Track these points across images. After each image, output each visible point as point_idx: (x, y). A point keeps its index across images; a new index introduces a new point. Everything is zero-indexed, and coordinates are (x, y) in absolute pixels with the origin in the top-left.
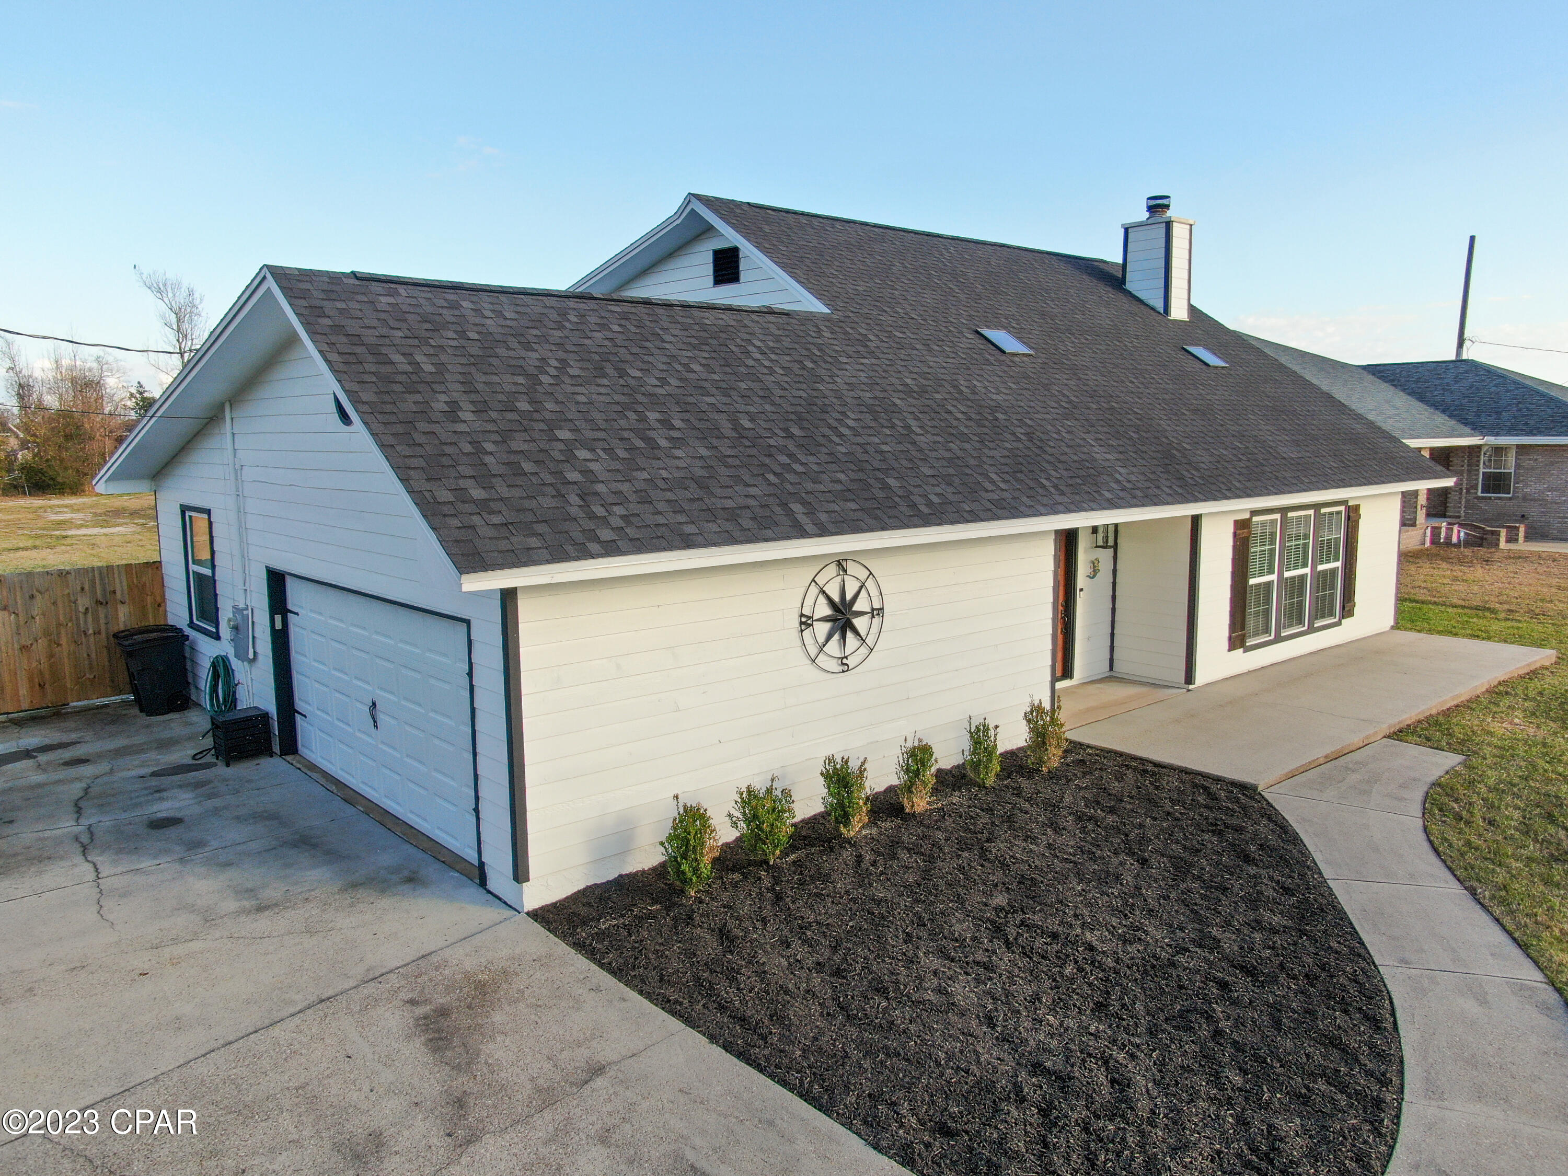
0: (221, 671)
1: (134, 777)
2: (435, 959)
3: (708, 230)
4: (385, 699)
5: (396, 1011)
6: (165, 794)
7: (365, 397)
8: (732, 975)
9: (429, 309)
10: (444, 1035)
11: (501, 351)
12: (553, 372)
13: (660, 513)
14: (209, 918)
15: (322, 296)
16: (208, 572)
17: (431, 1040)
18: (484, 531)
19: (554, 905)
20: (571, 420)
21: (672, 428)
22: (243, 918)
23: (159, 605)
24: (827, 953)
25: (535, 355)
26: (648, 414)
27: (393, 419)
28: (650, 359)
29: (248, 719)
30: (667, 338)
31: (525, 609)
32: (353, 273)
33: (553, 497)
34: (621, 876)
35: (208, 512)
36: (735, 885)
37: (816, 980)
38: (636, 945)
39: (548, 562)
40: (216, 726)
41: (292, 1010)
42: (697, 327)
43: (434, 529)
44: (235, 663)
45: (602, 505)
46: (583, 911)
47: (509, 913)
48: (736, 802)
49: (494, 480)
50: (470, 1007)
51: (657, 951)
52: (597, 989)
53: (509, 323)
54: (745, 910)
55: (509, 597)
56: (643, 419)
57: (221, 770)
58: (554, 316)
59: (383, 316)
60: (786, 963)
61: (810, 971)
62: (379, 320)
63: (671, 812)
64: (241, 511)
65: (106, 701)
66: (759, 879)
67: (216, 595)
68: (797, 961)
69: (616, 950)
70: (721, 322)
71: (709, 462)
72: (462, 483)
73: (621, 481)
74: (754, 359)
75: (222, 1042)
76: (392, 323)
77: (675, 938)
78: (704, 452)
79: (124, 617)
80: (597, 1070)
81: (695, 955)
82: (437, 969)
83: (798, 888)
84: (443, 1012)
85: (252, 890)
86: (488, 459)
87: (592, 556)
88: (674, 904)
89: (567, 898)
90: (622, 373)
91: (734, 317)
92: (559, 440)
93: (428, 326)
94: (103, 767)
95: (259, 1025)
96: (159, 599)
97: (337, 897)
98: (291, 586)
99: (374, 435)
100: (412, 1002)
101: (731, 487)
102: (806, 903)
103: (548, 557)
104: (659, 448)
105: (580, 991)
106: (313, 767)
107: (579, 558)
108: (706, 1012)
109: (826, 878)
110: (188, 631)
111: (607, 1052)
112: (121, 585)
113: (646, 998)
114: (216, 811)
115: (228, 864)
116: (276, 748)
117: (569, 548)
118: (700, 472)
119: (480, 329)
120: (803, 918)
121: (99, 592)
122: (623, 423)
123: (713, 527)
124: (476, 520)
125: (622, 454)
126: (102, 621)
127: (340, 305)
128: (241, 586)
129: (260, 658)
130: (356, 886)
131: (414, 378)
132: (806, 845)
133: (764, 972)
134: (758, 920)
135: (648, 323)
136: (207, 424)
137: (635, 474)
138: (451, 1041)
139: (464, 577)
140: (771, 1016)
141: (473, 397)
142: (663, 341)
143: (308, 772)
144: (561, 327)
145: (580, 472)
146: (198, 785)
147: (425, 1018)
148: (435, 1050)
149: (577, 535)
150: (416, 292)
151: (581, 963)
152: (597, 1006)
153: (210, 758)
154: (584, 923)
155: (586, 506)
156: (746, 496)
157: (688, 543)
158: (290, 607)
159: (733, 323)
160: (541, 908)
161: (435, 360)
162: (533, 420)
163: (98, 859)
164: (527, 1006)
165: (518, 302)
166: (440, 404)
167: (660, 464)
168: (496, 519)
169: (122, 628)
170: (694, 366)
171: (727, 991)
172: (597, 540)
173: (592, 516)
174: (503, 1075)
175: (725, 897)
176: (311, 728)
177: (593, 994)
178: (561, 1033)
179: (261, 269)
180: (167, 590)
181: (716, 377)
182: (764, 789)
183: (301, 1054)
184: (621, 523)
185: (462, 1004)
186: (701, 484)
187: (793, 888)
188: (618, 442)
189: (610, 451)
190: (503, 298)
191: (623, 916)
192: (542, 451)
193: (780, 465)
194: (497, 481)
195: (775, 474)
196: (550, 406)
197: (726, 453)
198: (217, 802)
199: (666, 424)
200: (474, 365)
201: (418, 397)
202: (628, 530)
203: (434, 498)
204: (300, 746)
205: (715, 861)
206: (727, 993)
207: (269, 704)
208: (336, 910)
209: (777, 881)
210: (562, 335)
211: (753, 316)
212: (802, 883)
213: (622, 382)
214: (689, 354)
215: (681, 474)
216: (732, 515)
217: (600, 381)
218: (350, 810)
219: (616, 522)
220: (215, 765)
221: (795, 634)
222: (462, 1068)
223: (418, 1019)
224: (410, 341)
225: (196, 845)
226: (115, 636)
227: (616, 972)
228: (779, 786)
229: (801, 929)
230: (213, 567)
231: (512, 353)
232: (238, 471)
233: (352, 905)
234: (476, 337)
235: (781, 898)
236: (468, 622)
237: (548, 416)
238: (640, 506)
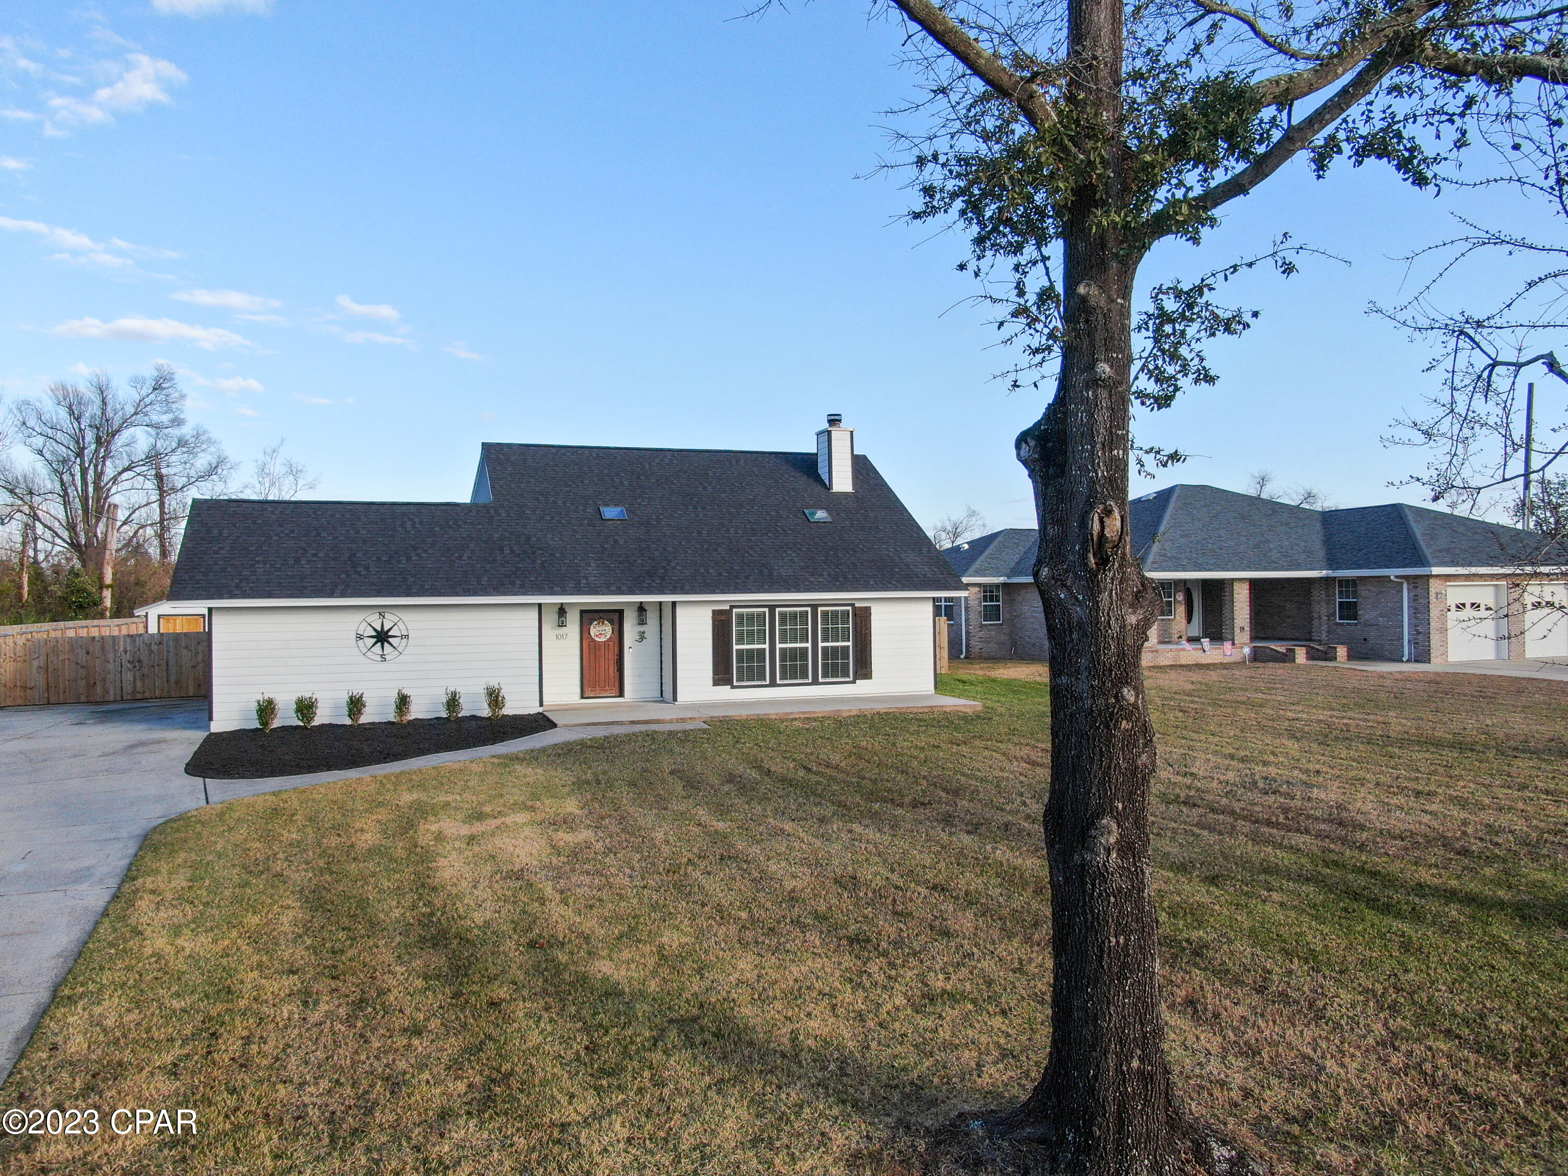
11: (266, 528)
26: (310, 551)
28: (341, 529)
42: (388, 514)
49: (210, 573)
58: (310, 512)
62: (222, 517)
72: (196, 574)
73: (265, 575)
74: (403, 528)
93: (242, 519)
104: (299, 564)
118: (308, 573)
119: (266, 519)
123: (288, 592)
137: (275, 573)
166: (216, 548)
167: (292, 570)
170: (362, 531)
188: (282, 561)
193: (355, 571)
201: (209, 546)
210: (305, 520)
214: (367, 526)
215: (297, 573)
216: (303, 589)
217: (302, 538)
231: (270, 528)
234: (260, 522)
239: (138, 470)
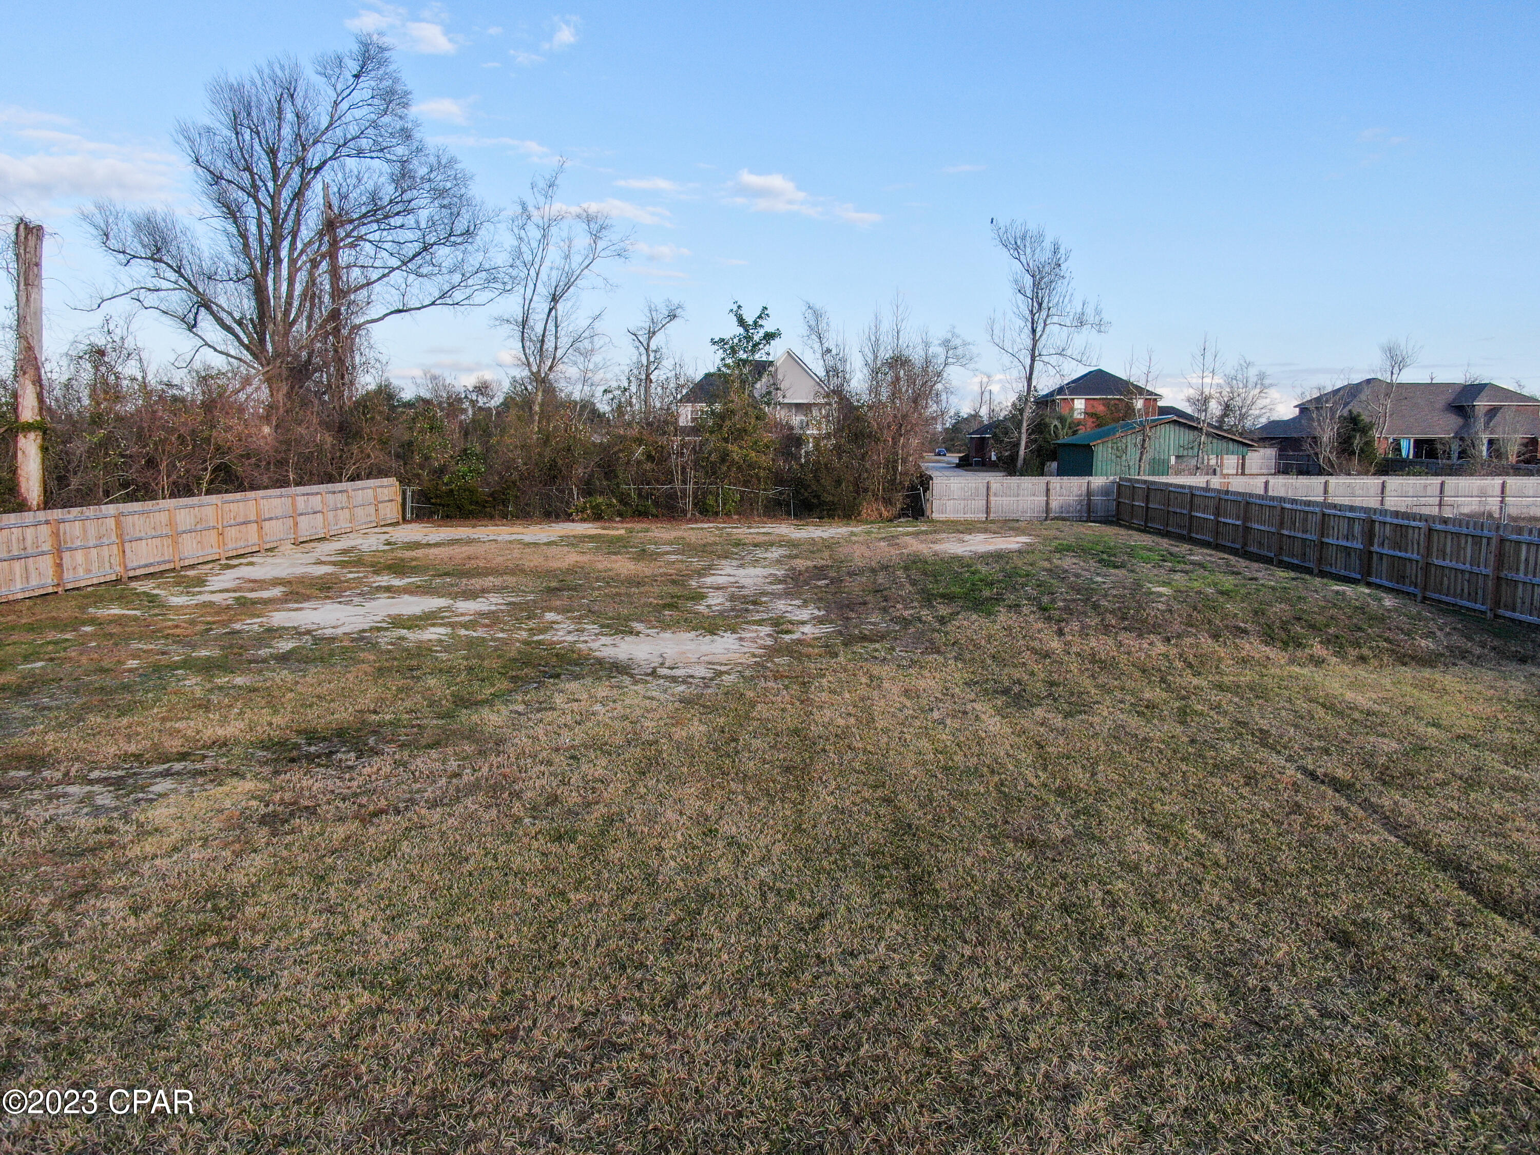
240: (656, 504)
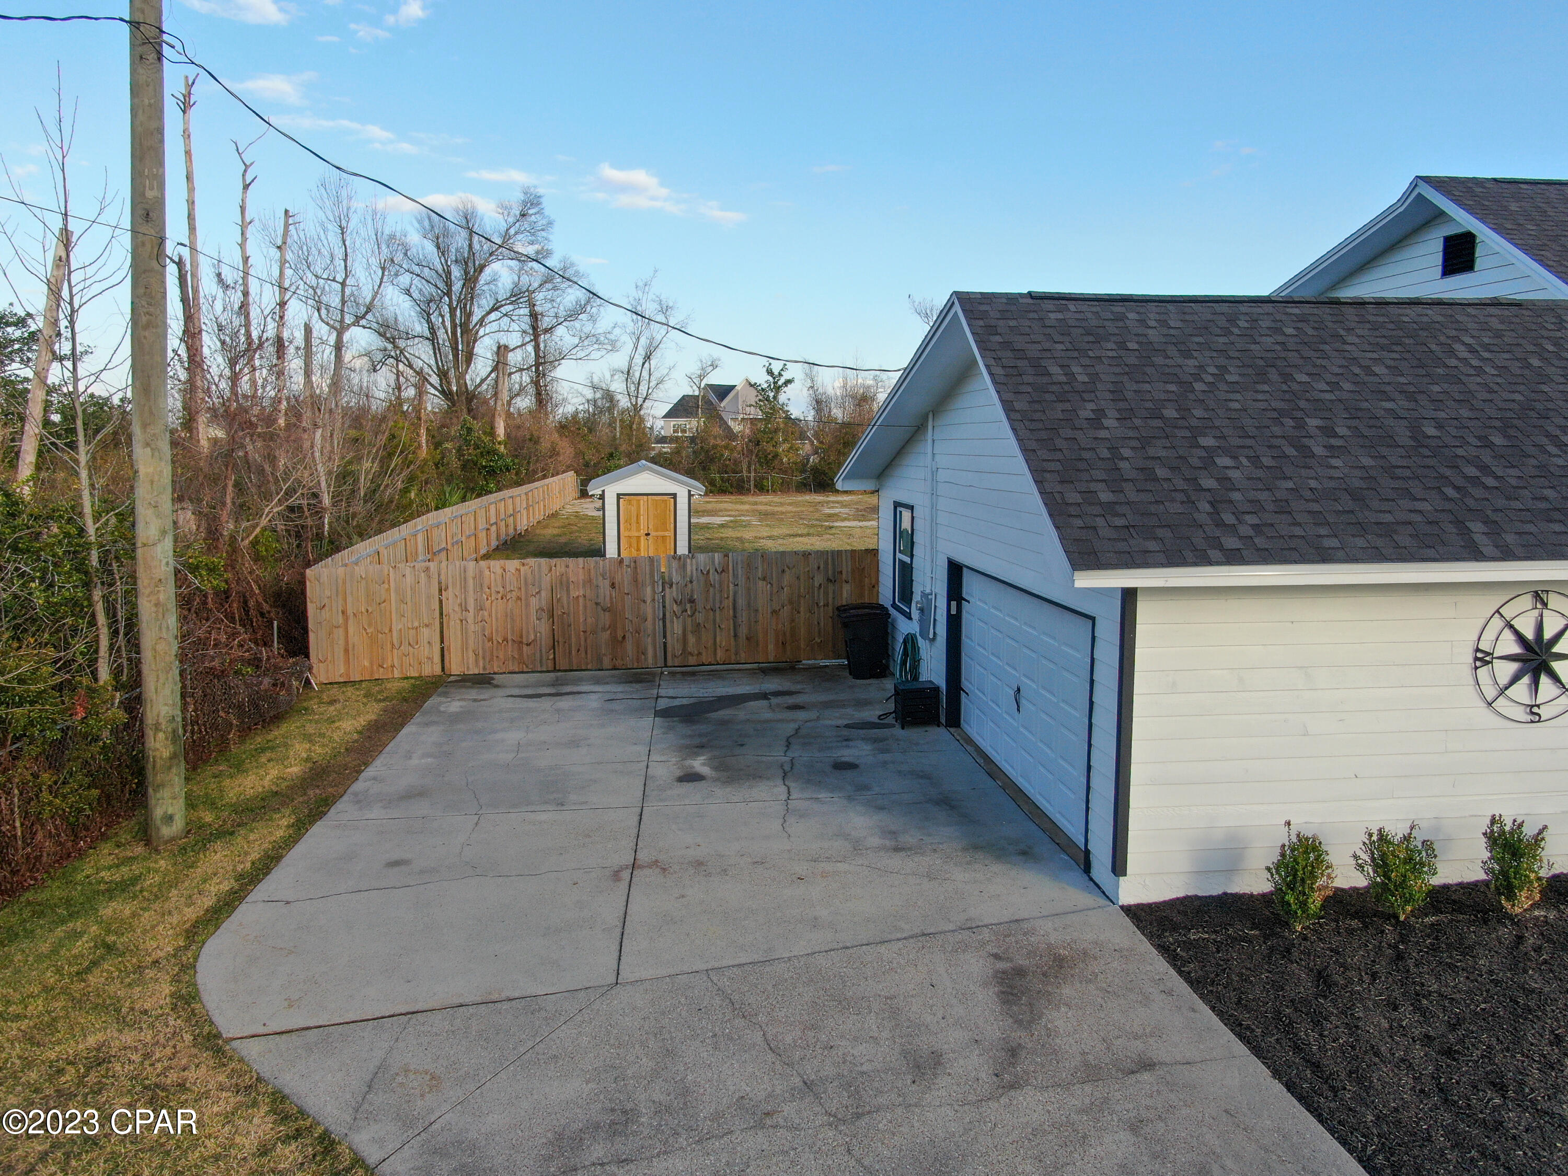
0: (909, 647)
1: (831, 726)
2: (1025, 925)
3: (1439, 216)
4: (1029, 686)
5: (981, 961)
6: (851, 743)
7: (1017, 405)
8: (1318, 1020)
9: (1094, 322)
10: (1016, 991)
11: (1159, 360)
12: (1210, 379)
13: (1300, 525)
14: (857, 847)
15: (999, 316)
16: (907, 560)
17: (1003, 993)
18: (1105, 532)
19: (1149, 905)
20: (1217, 428)
21: (1336, 436)
22: (882, 853)
23: (874, 587)
24: (1443, 1029)
25: (1191, 362)
26: (1307, 420)
27: (1040, 425)
28: (1324, 362)
29: (922, 690)
30: (1350, 339)
31: (1144, 611)
32: (1030, 293)
33: (1182, 503)
34: (1225, 894)
35: (912, 508)
36: (1351, 932)
37: (1418, 1052)
38: (1222, 963)
39: (1163, 566)
40: (897, 693)
41: (899, 935)
42: (1391, 326)
43: (1057, 528)
44: (921, 642)
45: (1234, 513)
46: (1178, 918)
47: (1103, 901)
48: (1364, 843)
49: (1124, 484)
50: (1044, 974)
51: (1242, 974)
52: (1170, 993)
53: (1172, 332)
54: (1356, 958)
55: (1129, 596)
56: (1300, 425)
57: (898, 731)
58: (1222, 322)
59: (1048, 331)
60: (1387, 1025)
61: (1414, 1041)
62: (1045, 335)
63: (1282, 837)
64: (933, 507)
65: (827, 662)
66: (1382, 932)
67: (912, 581)
68: (1402, 1026)
69: (1199, 962)
70: (1425, 319)
71: (1373, 473)
72: (1093, 486)
73: (1261, 490)
74: (1458, 359)
75: (841, 945)
76: (1057, 338)
77: (1266, 967)
78: (1366, 461)
79: (846, 594)
80: (1147, 1065)
81: (1283, 989)
82: (1025, 934)
83: (1427, 953)
84: (1020, 972)
85: (894, 833)
86: (1123, 465)
87: (1211, 563)
88: (1273, 934)
89: (1164, 902)
90: (1287, 378)
91: (1444, 312)
92: (1201, 447)
93: (1091, 339)
94: (813, 714)
95: (871, 940)
96: (873, 581)
97: (959, 854)
98: (967, 576)
99: (1020, 440)
100: (996, 956)
101: (1393, 500)
102: (1432, 971)
103: (1164, 561)
104: (1313, 456)
105: (1151, 990)
106: (969, 741)
107: (1195, 564)
108: (1278, 1047)
109: (1468, 950)
110: (892, 611)
111: (1158, 1051)
112: (846, 567)
113: (1217, 1015)
114: (885, 763)
115: (881, 808)
116: (943, 720)
117: (1188, 554)
118: (1357, 483)
119: (1141, 339)
120: (1423, 985)
121: (830, 572)
122: (1277, 430)
123: (1360, 542)
124: (1100, 522)
125: (1267, 461)
126: (831, 595)
127: (1012, 323)
128: (929, 574)
129: (938, 638)
130: (976, 848)
131: (1066, 388)
132: (1454, 910)
133: (1357, 1027)
134: (1367, 974)
135: (1330, 325)
136: (916, 432)
137: (1278, 483)
138: (1020, 999)
139: (1076, 573)
140: (1351, 1072)
141: (1122, 405)
142: (1345, 343)
143: (965, 745)
144: (1227, 332)
145: (1217, 480)
146: (875, 740)
147: (1003, 973)
148: (1005, 1002)
149: (1199, 541)
150: (1084, 307)
151: (1161, 965)
152: (1164, 1008)
153: (890, 720)
154: (1174, 928)
155: (1215, 513)
156: (1411, 511)
157: (1324, 557)
158: (964, 596)
159: (1440, 319)
160: (1135, 905)
161: (1090, 370)
162: (1176, 427)
163: (792, 785)
164: (1097, 989)
165: (1186, 310)
166: (1086, 411)
167: (1311, 473)
168: (1119, 522)
169: (844, 603)
170: (1377, 369)
171: (1306, 1032)
172: (1221, 548)
173: (1220, 524)
174: (1058, 1041)
175: (1335, 941)
176: (971, 706)
177: (1164, 996)
178: (1122, 1021)
179: (951, 295)
180: (880, 574)
181: (1402, 380)
182: (1400, 835)
183: (896, 972)
184: (1251, 533)
185: (1039, 970)
186: (1356, 495)
187: (1421, 951)
188: (1266, 449)
189: (1255, 460)
190: (1170, 307)
191: (1216, 932)
192: (1180, 457)
193: (1466, 477)
194: (1128, 487)
195: (1456, 488)
196: (1198, 413)
197: (1394, 464)
198: (887, 757)
199: (1329, 431)
200: (1127, 373)
201: (1068, 406)
202: (1256, 540)
203: (1063, 499)
204: (962, 721)
205: (1327, 900)
206: (1306, 1035)
207: (940, 681)
208: (956, 865)
209: (1403, 939)
210: (1227, 341)
211: (1470, 310)
212: (1434, 949)
213: (1285, 387)
214: (1375, 356)
215: (1332, 484)
216: (1387, 530)
217: (1260, 387)
218: (990, 782)
219: (1244, 530)
220: (893, 726)
221: (1467, 671)
222: (1026, 1023)
223: (997, 972)
224: (1069, 354)
225: (863, 788)
226: (838, 609)
227: (1195, 984)
228: (1419, 837)
229: (1418, 995)
230: (912, 556)
231: (1168, 362)
232: (935, 472)
233: (968, 863)
234: (1136, 347)
235: (1403, 958)
236: (1093, 619)
237: (1194, 422)
238: (1277, 515)
239: (503, 310)
240: (732, 486)
